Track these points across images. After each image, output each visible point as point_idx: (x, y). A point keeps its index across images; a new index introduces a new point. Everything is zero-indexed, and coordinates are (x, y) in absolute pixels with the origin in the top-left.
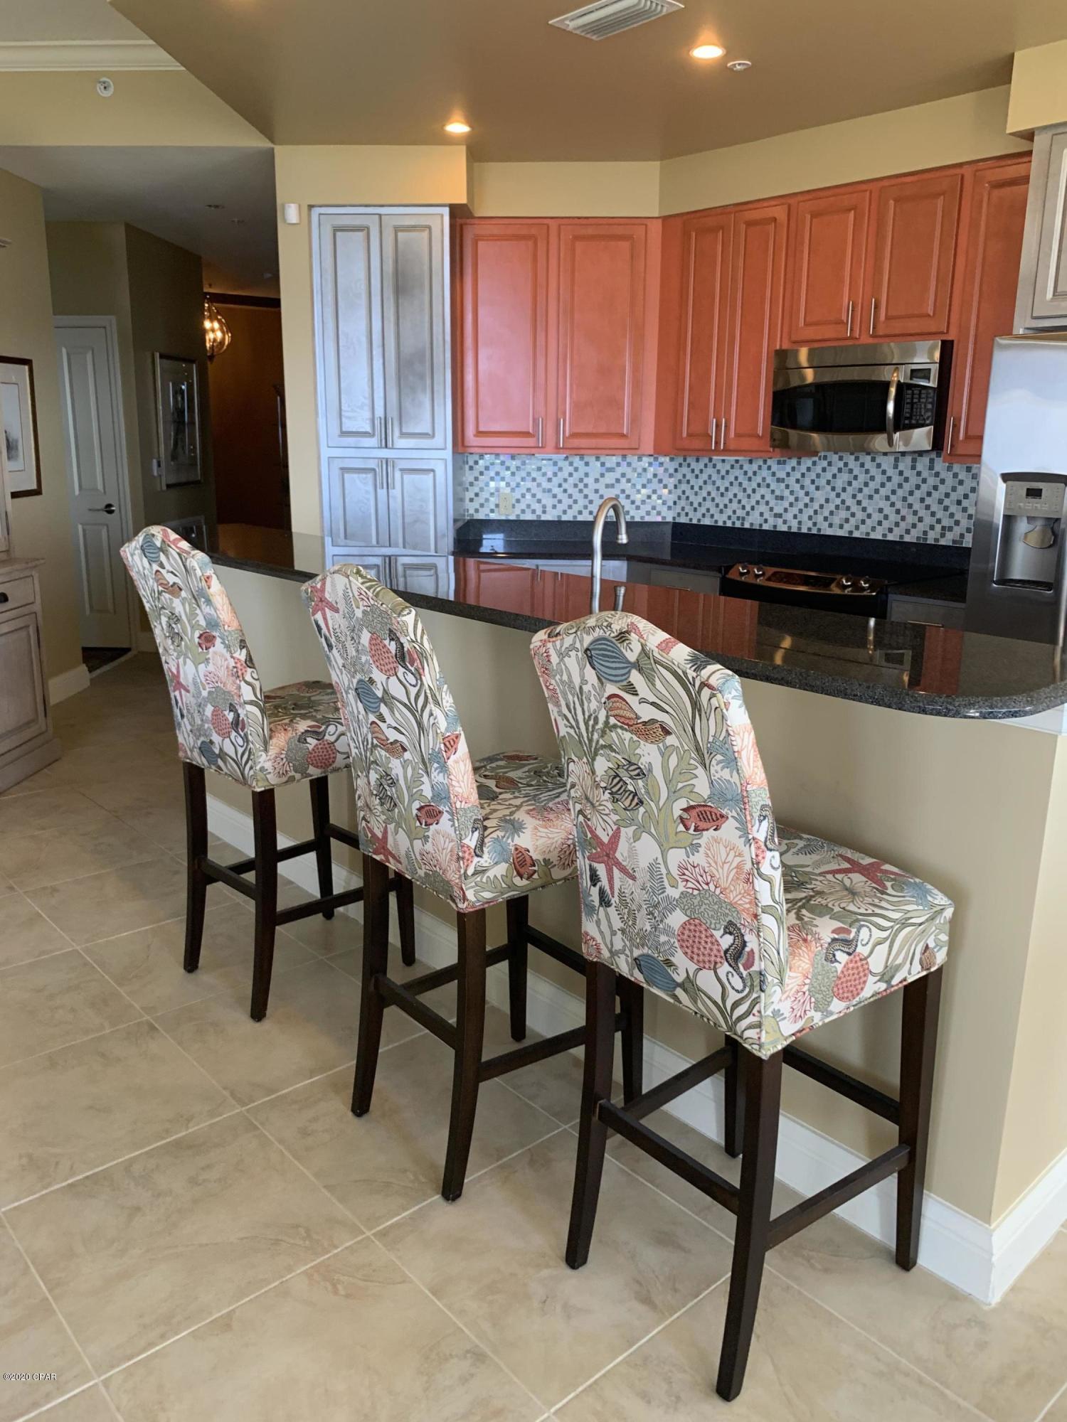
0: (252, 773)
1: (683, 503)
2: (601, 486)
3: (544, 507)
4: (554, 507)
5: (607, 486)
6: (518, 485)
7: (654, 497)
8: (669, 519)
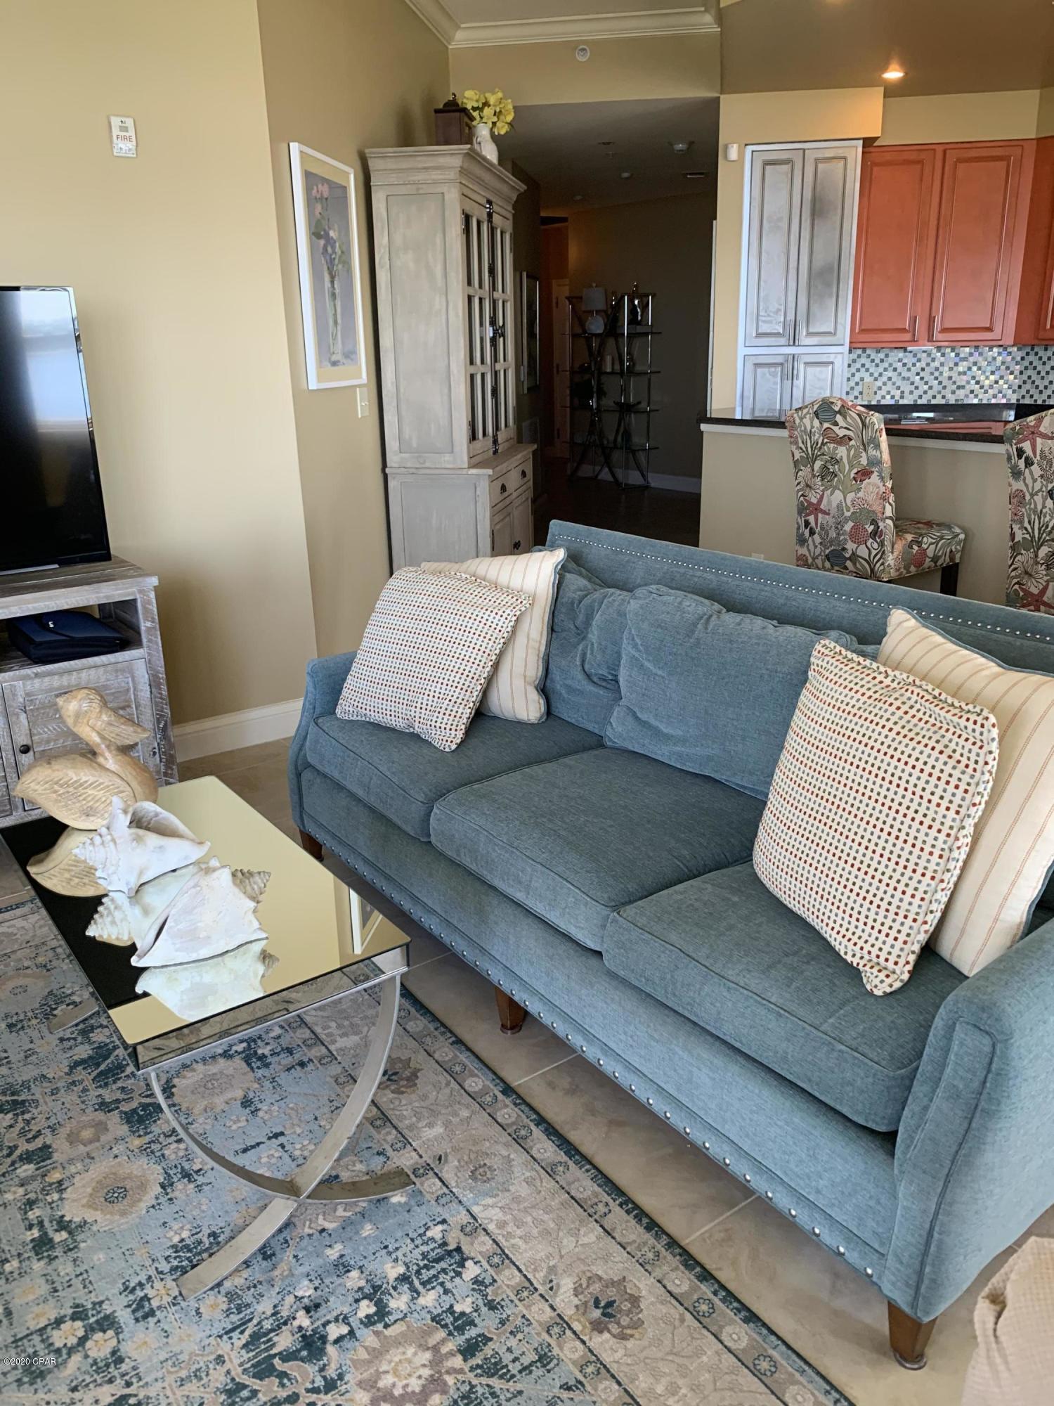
0: (882, 567)
1: (1028, 386)
2: (954, 374)
3: (903, 392)
4: (911, 393)
5: (960, 374)
6: (881, 375)
7: (1001, 382)
8: (1014, 401)
